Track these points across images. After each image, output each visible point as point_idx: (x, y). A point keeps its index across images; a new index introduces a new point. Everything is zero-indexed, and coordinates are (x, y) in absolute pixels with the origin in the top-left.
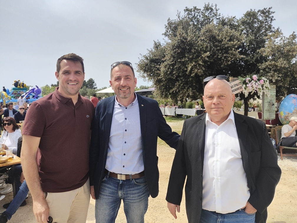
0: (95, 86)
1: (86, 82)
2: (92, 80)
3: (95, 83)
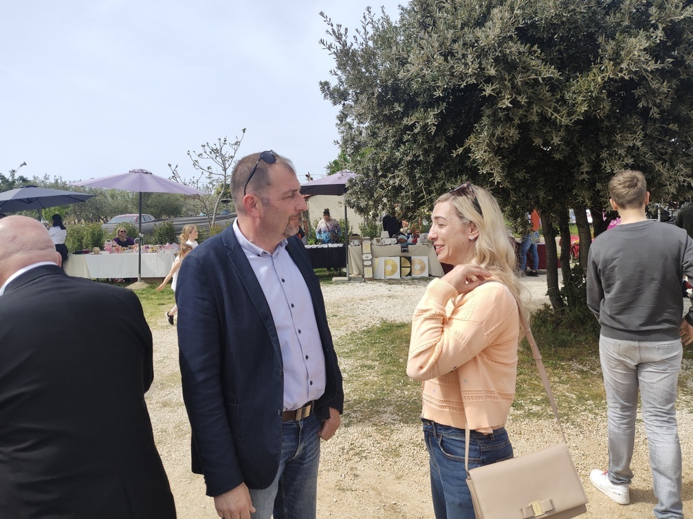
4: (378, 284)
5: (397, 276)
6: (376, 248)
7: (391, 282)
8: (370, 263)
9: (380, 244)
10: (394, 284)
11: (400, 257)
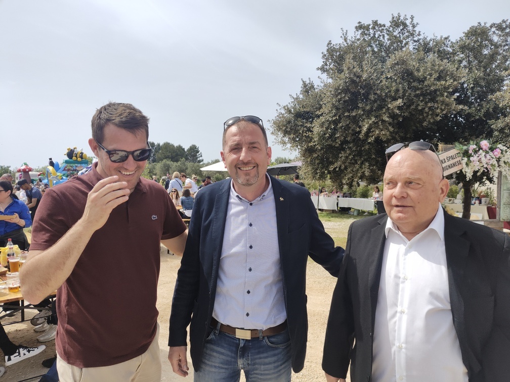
0: (201, 158)
1: (186, 150)
2: (196, 148)
3: (199, 153)
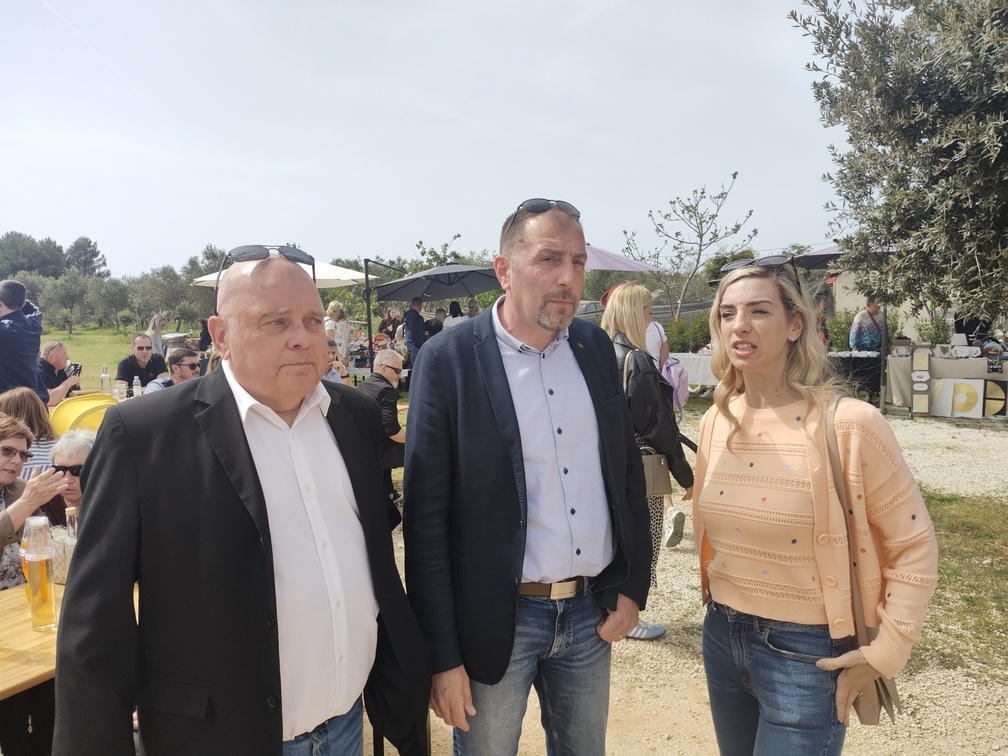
0: (103, 269)
1: (64, 251)
2: (90, 246)
3: (100, 256)
4: (937, 424)
5: (976, 413)
6: (939, 362)
7: (961, 422)
8: (925, 387)
9: (947, 355)
10: (966, 426)
11: (986, 381)
